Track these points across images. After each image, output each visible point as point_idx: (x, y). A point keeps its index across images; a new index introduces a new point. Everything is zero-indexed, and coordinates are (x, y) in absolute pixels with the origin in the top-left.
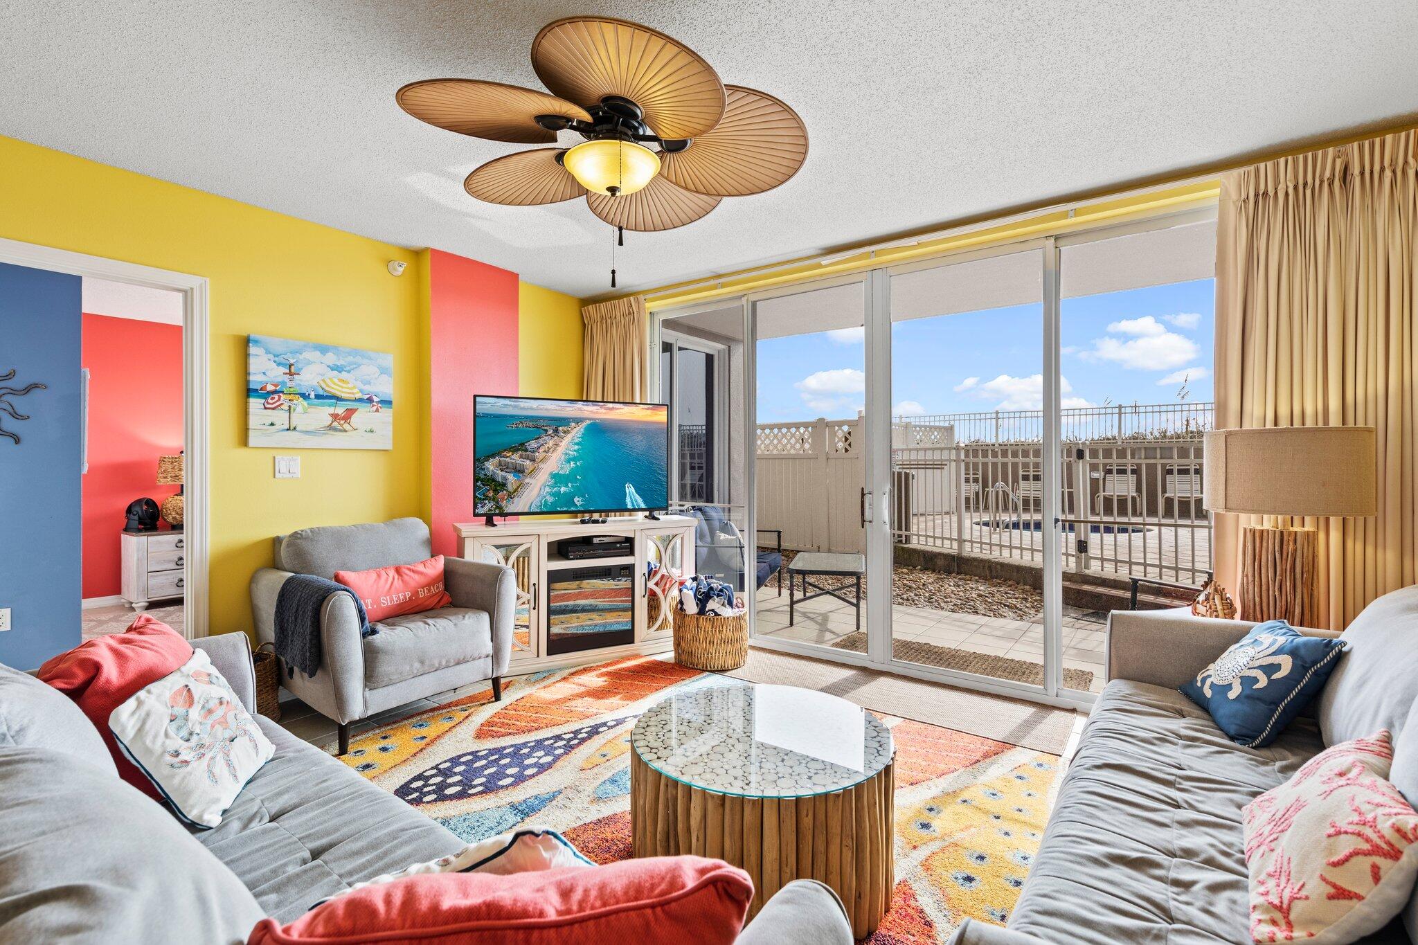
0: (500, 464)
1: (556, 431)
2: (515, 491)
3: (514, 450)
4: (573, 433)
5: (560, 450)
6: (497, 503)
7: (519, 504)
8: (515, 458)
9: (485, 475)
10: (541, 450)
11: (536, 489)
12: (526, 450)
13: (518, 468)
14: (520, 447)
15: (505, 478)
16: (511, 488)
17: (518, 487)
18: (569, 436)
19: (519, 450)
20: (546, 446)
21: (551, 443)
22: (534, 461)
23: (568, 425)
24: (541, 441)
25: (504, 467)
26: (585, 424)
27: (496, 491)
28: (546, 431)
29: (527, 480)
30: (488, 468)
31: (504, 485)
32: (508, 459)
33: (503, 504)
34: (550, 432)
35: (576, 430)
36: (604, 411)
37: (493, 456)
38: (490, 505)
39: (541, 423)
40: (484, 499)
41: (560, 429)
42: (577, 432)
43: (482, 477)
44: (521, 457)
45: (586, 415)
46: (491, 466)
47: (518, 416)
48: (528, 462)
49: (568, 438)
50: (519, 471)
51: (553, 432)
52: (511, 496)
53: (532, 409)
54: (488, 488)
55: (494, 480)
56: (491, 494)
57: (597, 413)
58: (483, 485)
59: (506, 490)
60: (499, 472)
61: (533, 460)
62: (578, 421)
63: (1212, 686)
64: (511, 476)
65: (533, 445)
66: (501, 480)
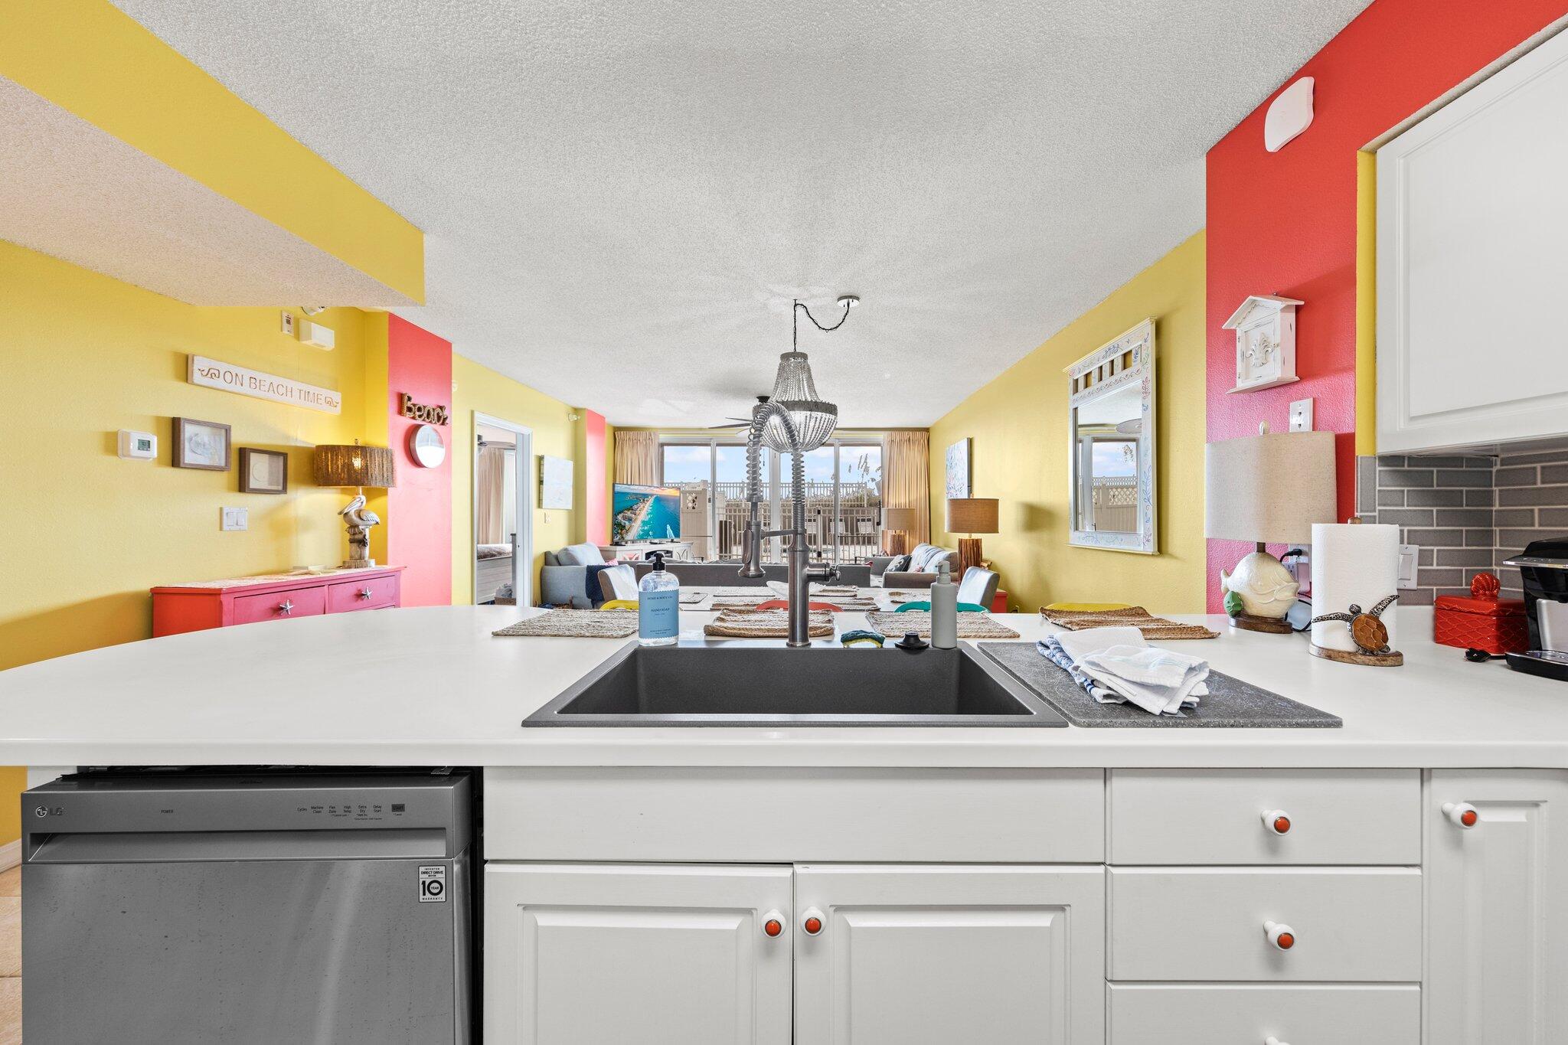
1: (644, 500)
3: (628, 510)
7: (629, 536)
8: (629, 514)
11: (636, 529)
14: (630, 508)
15: (625, 523)
16: (627, 528)
25: (625, 518)
33: (624, 536)
37: (620, 513)
42: (651, 500)
45: (654, 492)
46: (620, 517)
49: (648, 503)
50: (630, 520)
52: (627, 532)
53: (635, 489)
56: (620, 531)
62: (652, 495)
64: (627, 523)
65: (635, 507)
66: (623, 524)
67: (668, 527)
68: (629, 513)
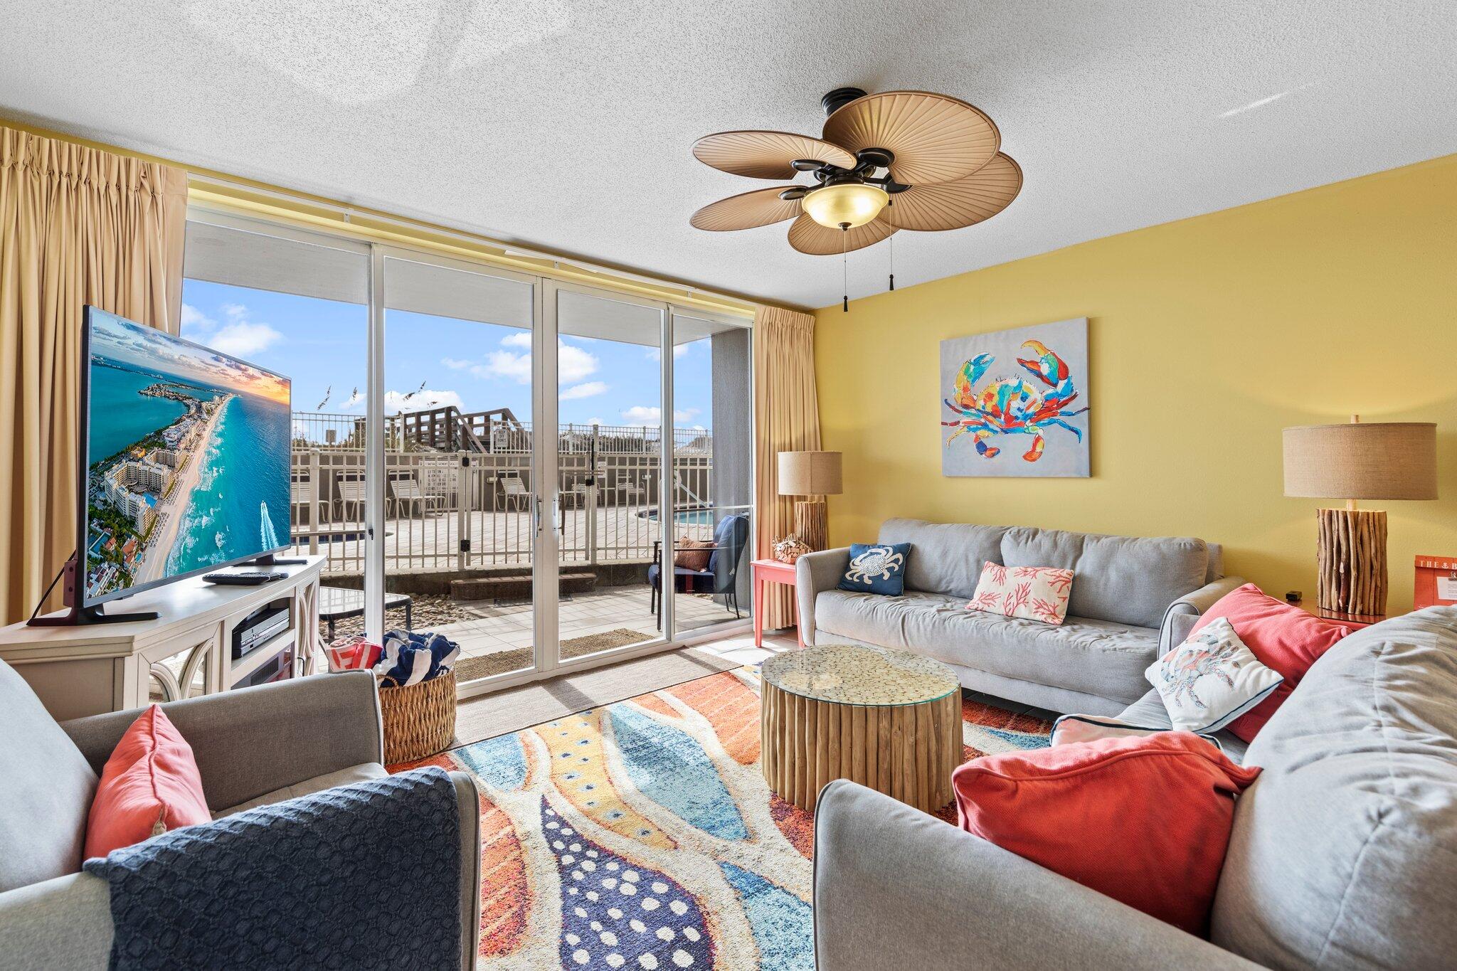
0: (128, 478)
1: (199, 408)
2: (147, 534)
3: (147, 444)
4: (217, 412)
5: (203, 444)
6: (122, 565)
7: (152, 564)
8: (148, 463)
9: (105, 502)
10: (182, 446)
11: (174, 525)
12: (163, 446)
13: (153, 485)
14: (154, 440)
15: (134, 507)
16: (142, 527)
17: (153, 524)
18: (213, 419)
19: (154, 444)
20: (188, 436)
21: (193, 431)
22: (174, 467)
23: (212, 400)
24: (182, 426)
25: (135, 482)
26: (230, 397)
27: (121, 538)
28: (188, 406)
29: (165, 508)
30: (110, 486)
31: (132, 522)
32: (139, 465)
33: (130, 565)
34: (193, 411)
35: (220, 408)
36: (244, 379)
38: (110, 572)
39: (184, 391)
40: (102, 561)
41: (204, 405)
42: (220, 411)
43: (100, 507)
44: (157, 461)
45: (228, 383)
46: (114, 479)
47: (155, 373)
48: (165, 471)
49: (211, 424)
50: (153, 489)
51: (196, 412)
52: (141, 546)
53: (172, 361)
54: (107, 532)
55: (118, 513)
56: (115, 546)
57: (238, 381)
58: (101, 526)
59: (136, 534)
60: (125, 494)
61: (172, 466)
62: (223, 392)
63: (869, 578)
64: (142, 502)
65: (172, 433)
66: (127, 511)
67: (265, 512)
68: (149, 459)
